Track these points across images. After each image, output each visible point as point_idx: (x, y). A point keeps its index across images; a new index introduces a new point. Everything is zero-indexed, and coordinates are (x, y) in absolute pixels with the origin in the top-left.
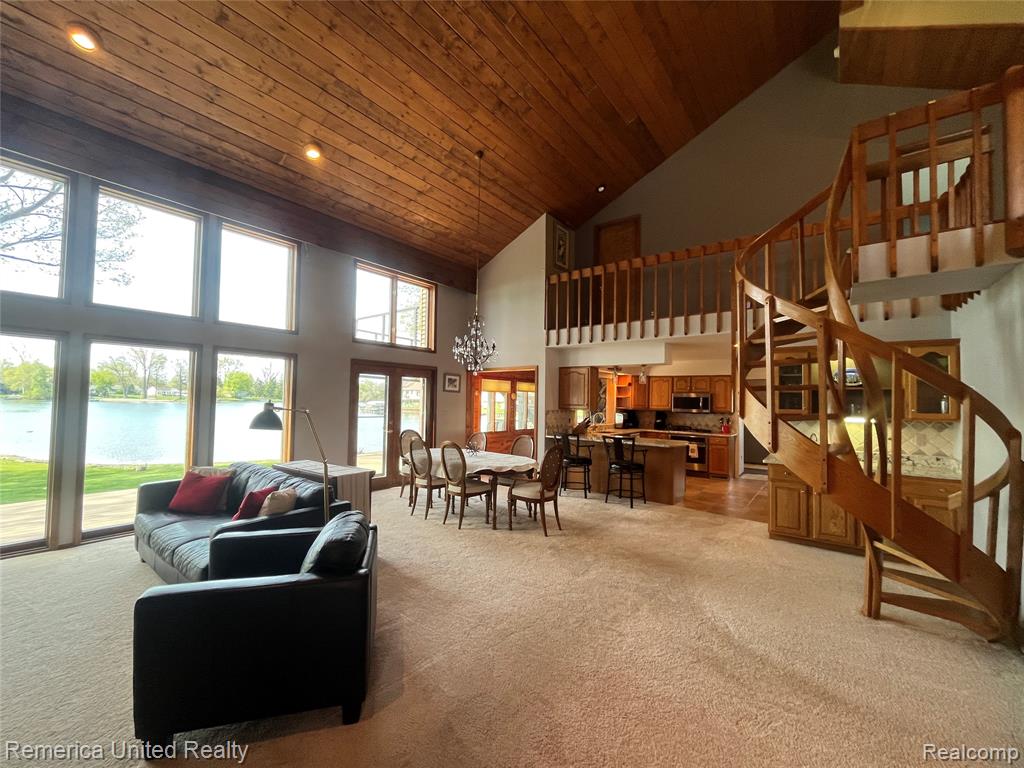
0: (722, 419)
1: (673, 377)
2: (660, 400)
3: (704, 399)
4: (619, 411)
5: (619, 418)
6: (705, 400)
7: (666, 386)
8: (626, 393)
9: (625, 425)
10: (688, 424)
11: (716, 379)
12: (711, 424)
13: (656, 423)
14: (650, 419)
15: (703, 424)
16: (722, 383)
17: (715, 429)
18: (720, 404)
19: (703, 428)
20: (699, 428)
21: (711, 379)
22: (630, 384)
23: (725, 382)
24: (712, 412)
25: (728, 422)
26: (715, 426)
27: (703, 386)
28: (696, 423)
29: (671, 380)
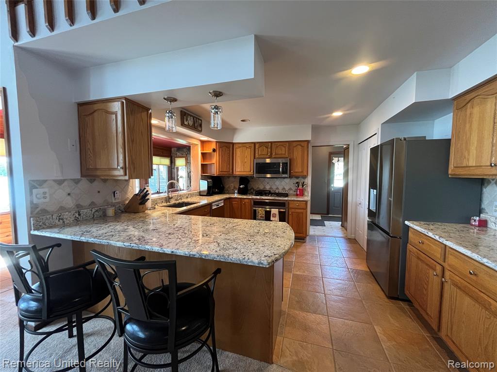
0: (297, 183)
1: (255, 143)
2: (243, 167)
3: (283, 163)
4: (204, 178)
5: (204, 185)
6: (285, 164)
7: (248, 153)
8: (211, 159)
9: (210, 192)
10: (268, 188)
11: (294, 144)
12: (287, 188)
13: (239, 188)
14: (234, 184)
15: (280, 188)
16: (300, 147)
17: (291, 192)
18: (297, 169)
19: (281, 191)
20: (277, 192)
21: (290, 144)
22: (214, 150)
23: (302, 147)
24: (290, 177)
25: (303, 186)
26: (290, 189)
27: (282, 151)
28: (274, 187)
29: (253, 145)
